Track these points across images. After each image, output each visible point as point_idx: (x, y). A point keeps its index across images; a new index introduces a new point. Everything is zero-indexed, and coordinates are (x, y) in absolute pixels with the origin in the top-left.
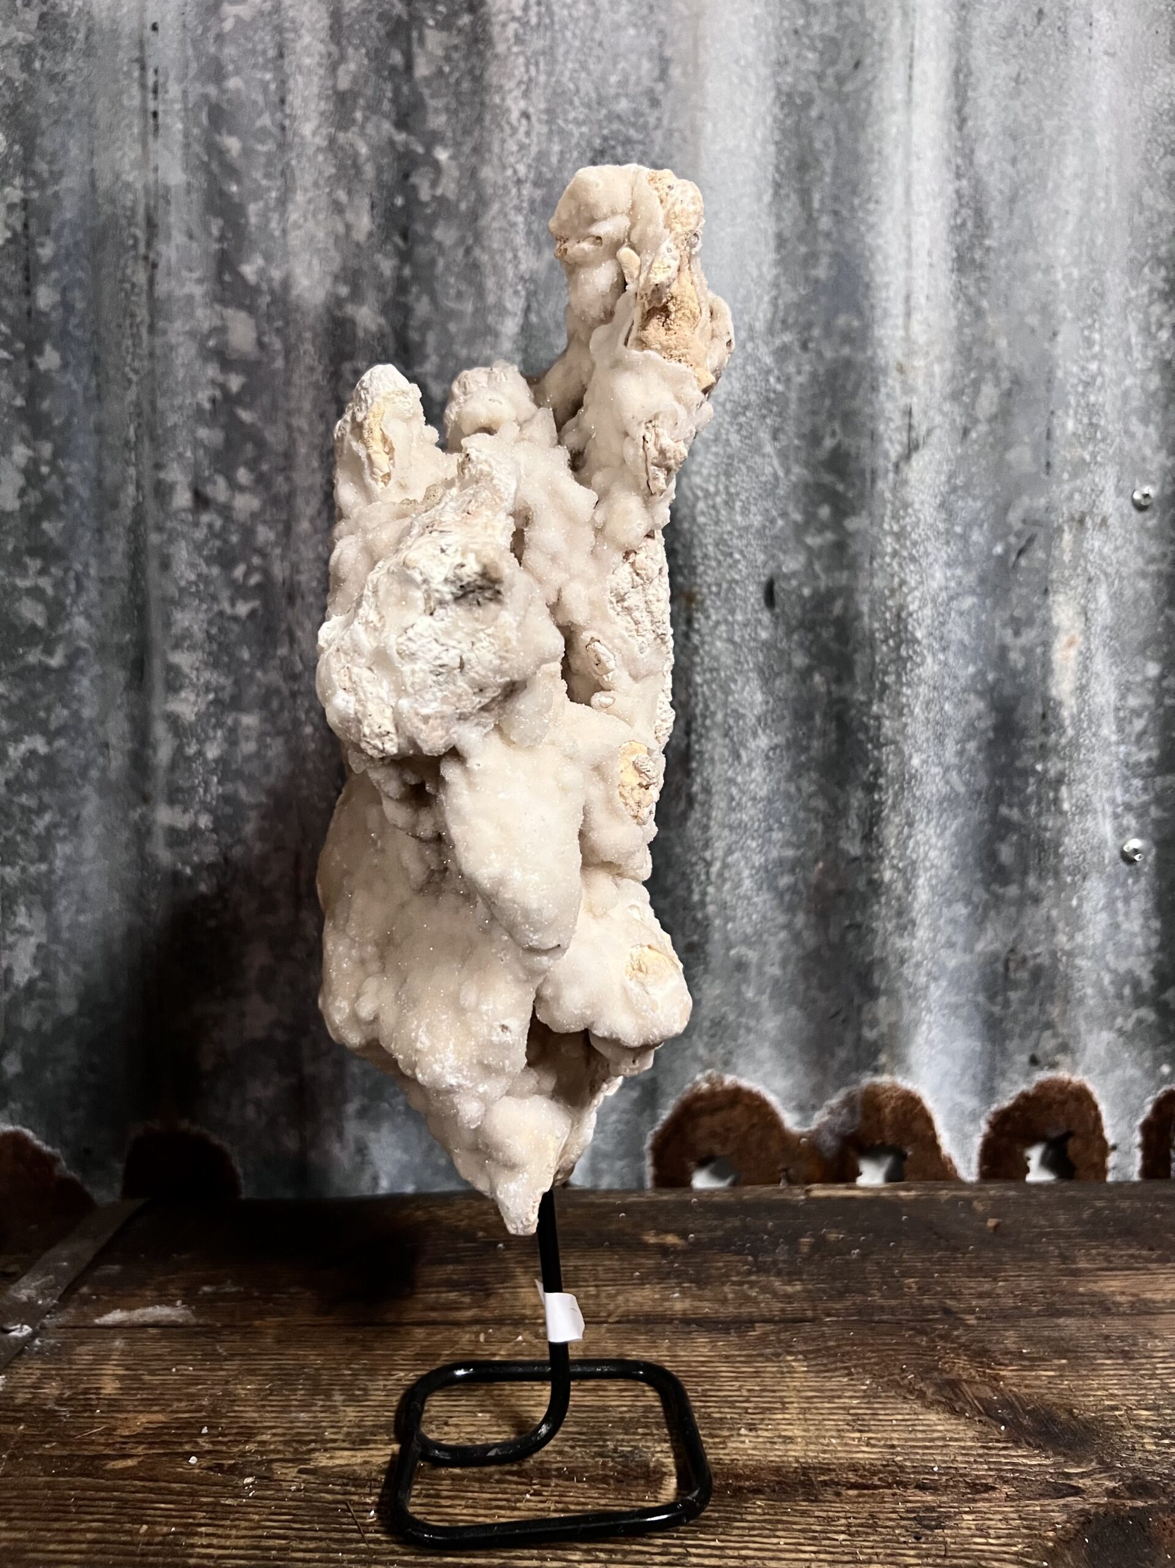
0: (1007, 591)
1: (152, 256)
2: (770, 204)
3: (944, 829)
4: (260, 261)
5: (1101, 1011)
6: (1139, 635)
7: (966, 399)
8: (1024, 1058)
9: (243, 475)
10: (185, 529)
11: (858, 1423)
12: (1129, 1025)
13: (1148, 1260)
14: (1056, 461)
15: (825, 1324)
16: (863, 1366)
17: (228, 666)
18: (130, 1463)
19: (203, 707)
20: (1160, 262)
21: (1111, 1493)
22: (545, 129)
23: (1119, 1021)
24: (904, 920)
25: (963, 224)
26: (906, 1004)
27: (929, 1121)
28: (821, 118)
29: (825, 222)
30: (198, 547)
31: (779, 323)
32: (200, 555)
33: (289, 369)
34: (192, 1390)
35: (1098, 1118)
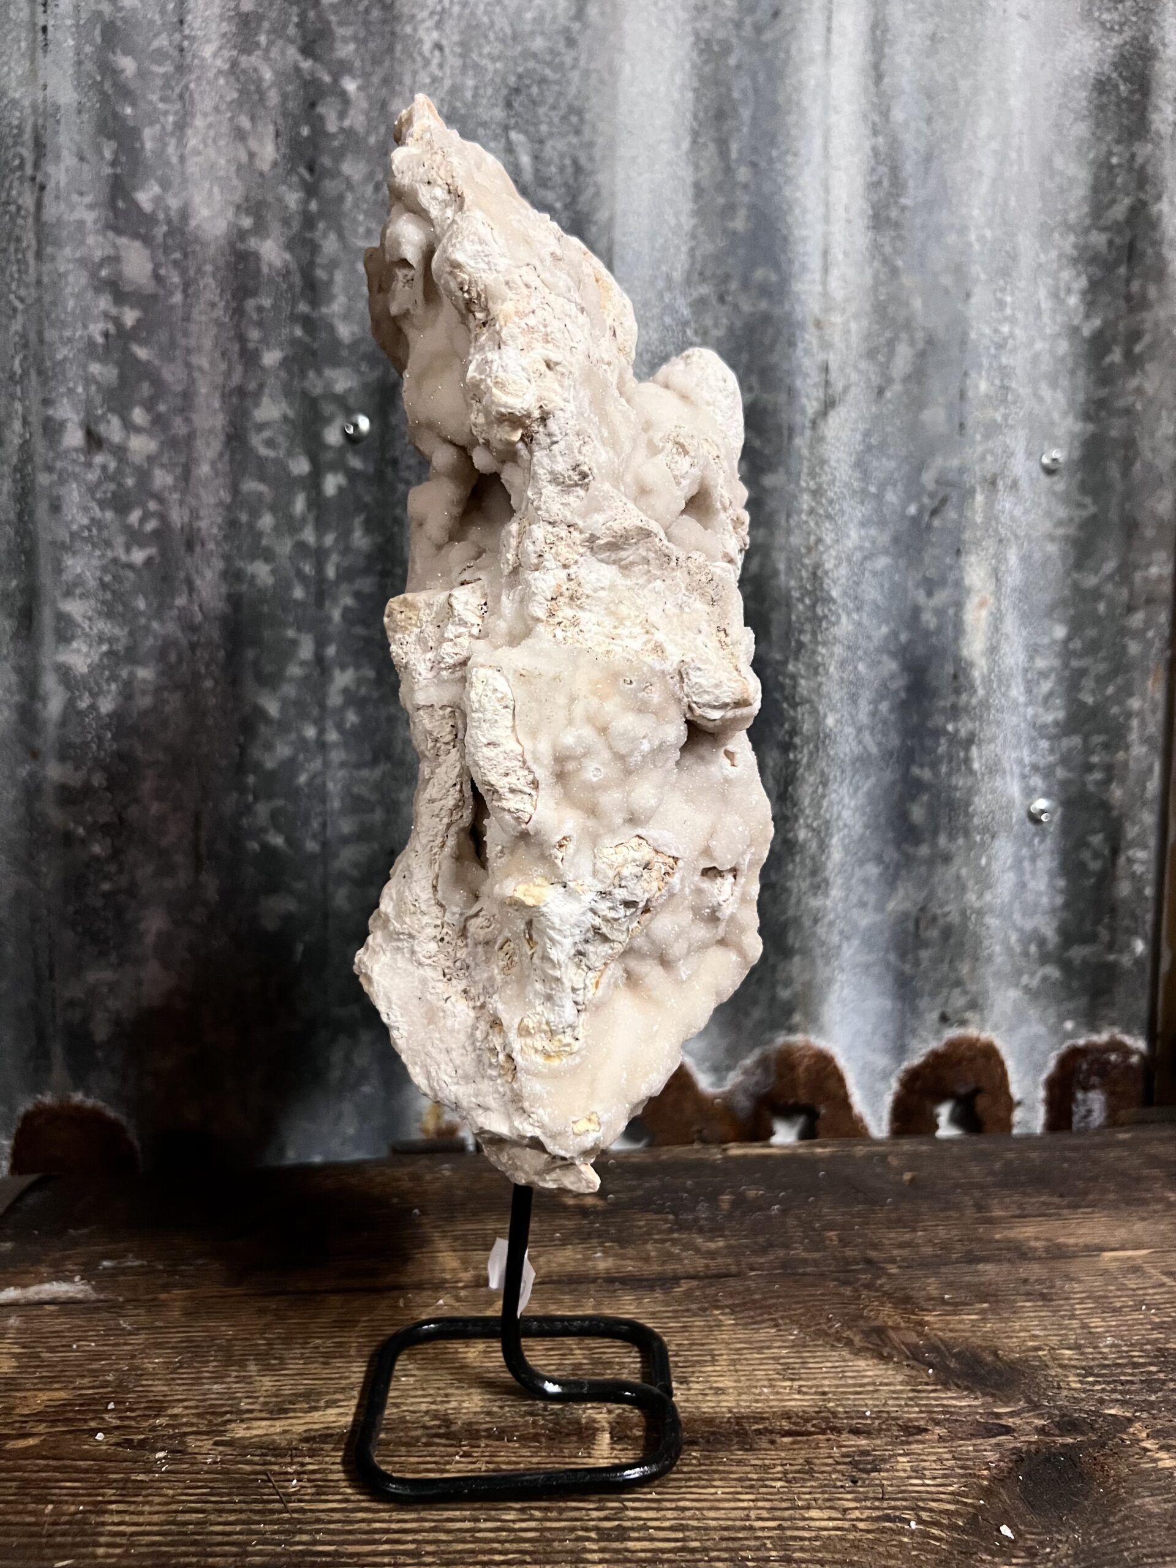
0: (920, 551)
1: (39, 178)
2: (687, 153)
3: (857, 789)
4: (157, 189)
5: (1008, 968)
6: (1047, 598)
7: (881, 358)
8: (935, 1015)
9: (138, 415)
10: (77, 469)
11: (788, 1372)
12: (1035, 983)
13: (1058, 1207)
14: (970, 422)
15: (750, 1278)
16: (789, 1317)
17: (123, 616)
18: (31, 1442)
19: (96, 658)
20: (1069, 228)
21: (1041, 1430)
22: (458, 62)
23: (1025, 979)
24: (818, 879)
25: (879, 182)
26: (820, 963)
27: (841, 1080)
28: (739, 67)
29: (743, 174)
30: (91, 490)
31: (697, 274)
32: (93, 498)
33: (188, 305)
34: (95, 1366)
35: (1004, 1075)
